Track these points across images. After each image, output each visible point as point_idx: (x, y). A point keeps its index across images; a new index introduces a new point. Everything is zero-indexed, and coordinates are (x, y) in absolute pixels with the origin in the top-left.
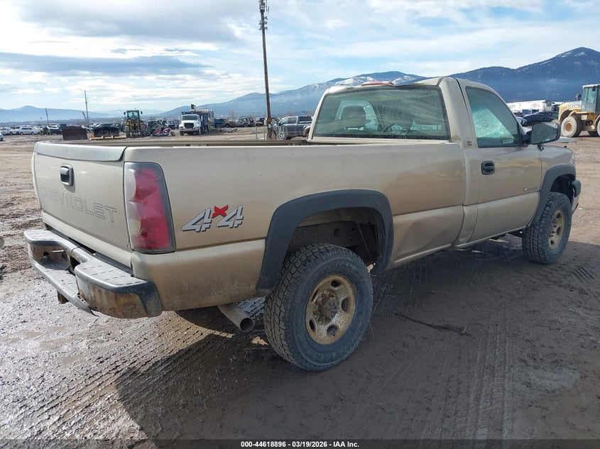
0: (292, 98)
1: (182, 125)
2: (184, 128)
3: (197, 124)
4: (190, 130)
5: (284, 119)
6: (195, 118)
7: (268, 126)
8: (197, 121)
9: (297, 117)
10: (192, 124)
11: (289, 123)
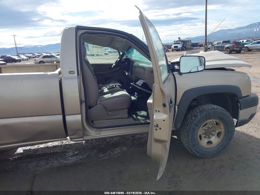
0: (241, 31)
1: (173, 47)
2: (174, 48)
3: (180, 46)
4: (176, 49)
5: (216, 43)
6: (179, 44)
7: (205, 46)
8: (180, 45)
9: (222, 41)
10: (177, 46)
11: (217, 44)
